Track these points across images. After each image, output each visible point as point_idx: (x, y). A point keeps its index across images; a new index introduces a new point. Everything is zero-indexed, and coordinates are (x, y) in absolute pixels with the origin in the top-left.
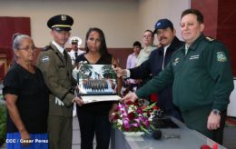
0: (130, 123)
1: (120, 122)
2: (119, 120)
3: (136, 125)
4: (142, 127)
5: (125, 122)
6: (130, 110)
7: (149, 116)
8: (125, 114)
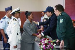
0: (45, 47)
1: (42, 47)
2: (41, 46)
3: (48, 48)
4: (50, 49)
5: (44, 47)
6: (46, 42)
7: (53, 44)
8: (44, 44)
